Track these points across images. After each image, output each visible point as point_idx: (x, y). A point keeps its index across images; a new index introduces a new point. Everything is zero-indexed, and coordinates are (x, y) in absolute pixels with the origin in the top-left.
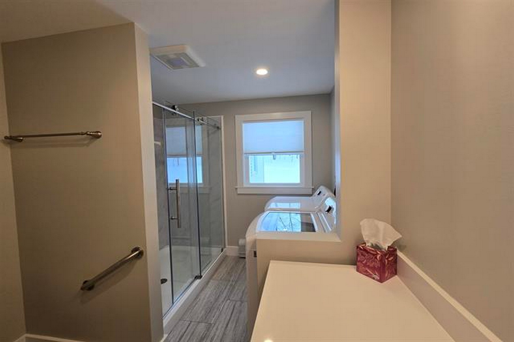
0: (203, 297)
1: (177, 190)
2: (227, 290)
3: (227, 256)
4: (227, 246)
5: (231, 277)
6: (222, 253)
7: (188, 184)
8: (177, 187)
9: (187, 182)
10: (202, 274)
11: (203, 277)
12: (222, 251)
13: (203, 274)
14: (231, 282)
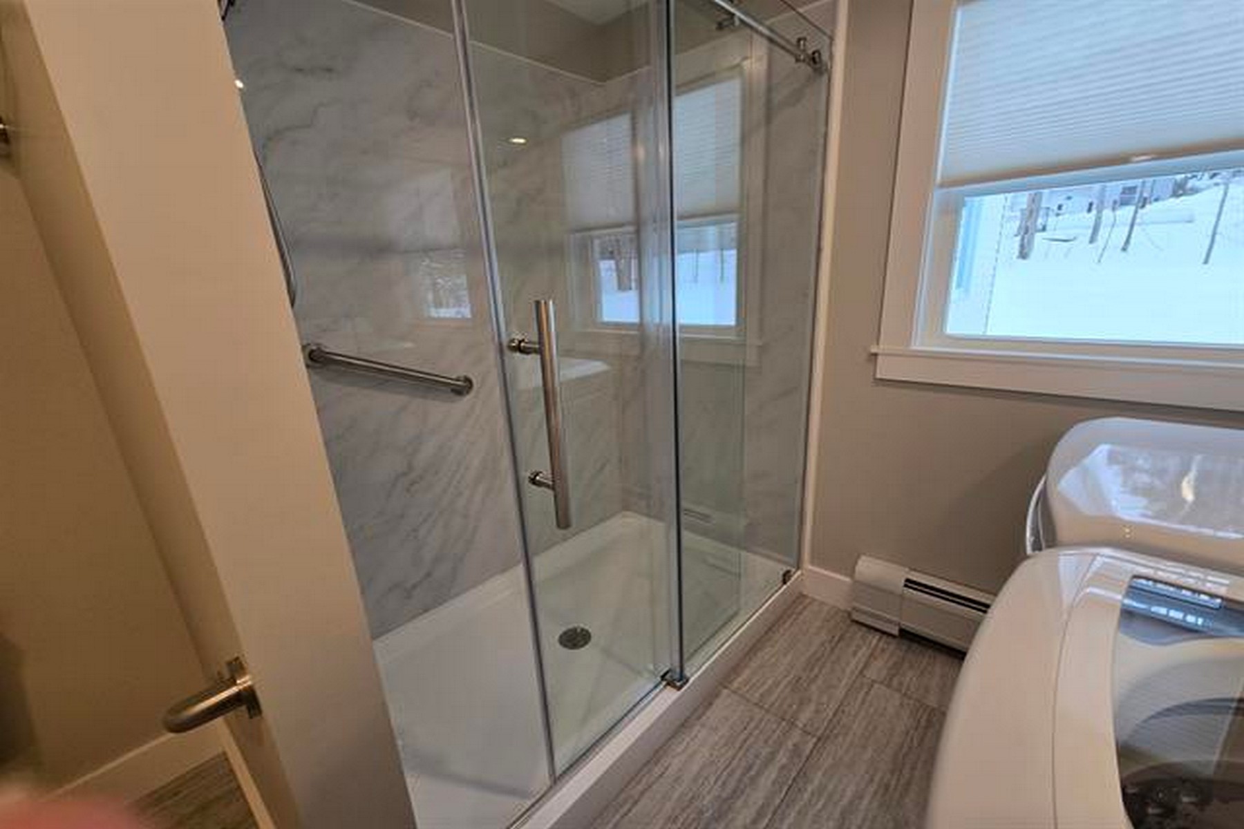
0: (676, 763)
1: (540, 351)
2: (772, 773)
3: (802, 596)
4: (807, 565)
5: (802, 703)
6: (785, 587)
7: (641, 326)
8: (541, 342)
9: (633, 318)
10: (687, 673)
11: (691, 681)
12: (785, 582)
13: (692, 675)
14: (796, 736)
